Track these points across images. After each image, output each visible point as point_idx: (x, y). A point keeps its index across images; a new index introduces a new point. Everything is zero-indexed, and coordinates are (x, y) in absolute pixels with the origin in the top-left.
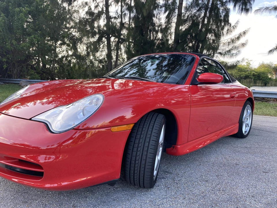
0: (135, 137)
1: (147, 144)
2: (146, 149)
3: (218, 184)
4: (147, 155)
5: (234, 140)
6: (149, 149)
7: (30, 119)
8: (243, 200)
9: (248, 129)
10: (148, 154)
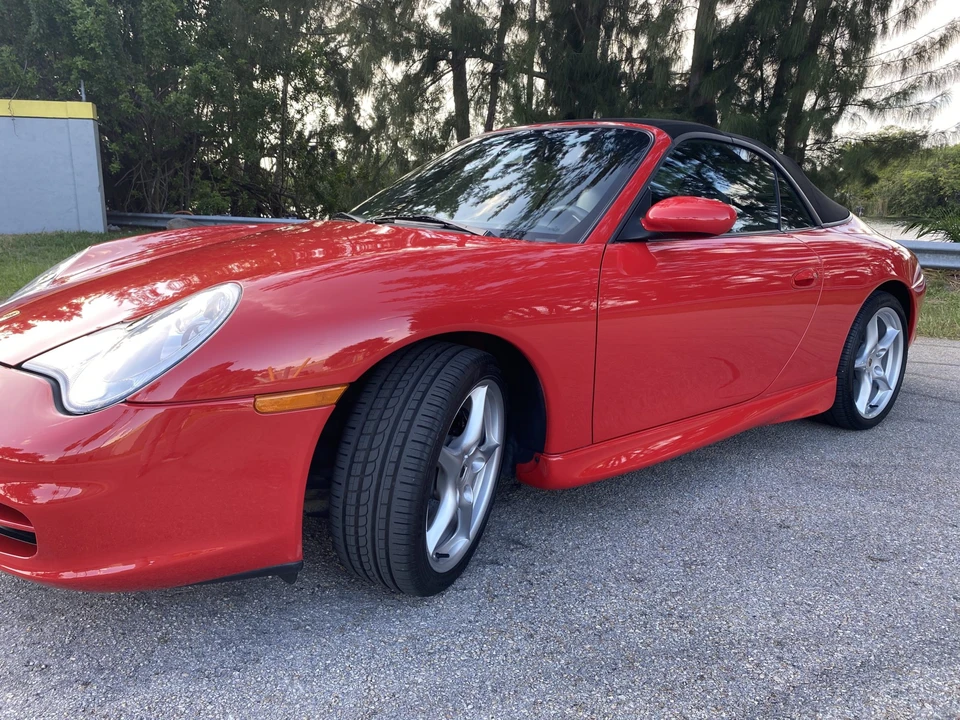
0: (358, 429)
1: (396, 452)
2: (389, 468)
3: (673, 595)
4: (392, 489)
5: (823, 434)
6: (401, 470)
7: (18, 367)
8: (735, 654)
9: (884, 396)
10: (398, 485)
